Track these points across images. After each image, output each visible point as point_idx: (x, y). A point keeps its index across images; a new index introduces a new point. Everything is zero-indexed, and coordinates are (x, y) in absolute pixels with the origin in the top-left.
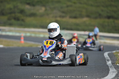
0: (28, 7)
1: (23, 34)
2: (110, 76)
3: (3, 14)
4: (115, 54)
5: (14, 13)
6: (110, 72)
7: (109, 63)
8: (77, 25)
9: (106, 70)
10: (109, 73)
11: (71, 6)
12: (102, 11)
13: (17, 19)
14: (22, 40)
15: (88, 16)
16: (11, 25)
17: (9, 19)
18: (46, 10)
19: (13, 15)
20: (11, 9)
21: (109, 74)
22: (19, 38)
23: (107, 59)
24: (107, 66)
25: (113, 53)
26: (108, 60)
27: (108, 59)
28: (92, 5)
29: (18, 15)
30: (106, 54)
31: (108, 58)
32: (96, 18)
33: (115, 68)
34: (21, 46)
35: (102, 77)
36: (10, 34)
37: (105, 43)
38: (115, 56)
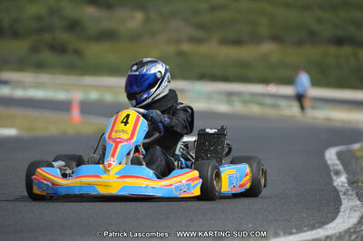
0: (91, 11)
1: (77, 96)
2: (343, 222)
3: (16, 35)
4: (359, 154)
5: (50, 29)
6: (342, 210)
7: (341, 181)
8: (244, 64)
9: (333, 204)
10: (339, 212)
11: (224, 7)
12: (319, 21)
13: (60, 49)
14: (76, 113)
15: (276, 38)
16: (40, 67)
17: (35, 49)
18: (147, 20)
19: (47, 37)
20: (39, 18)
21: (341, 214)
22: (64, 106)
23: (335, 170)
24: (335, 190)
25: (351, 152)
26: (338, 173)
27: (336, 167)
28: (287, 6)
29: (64, 37)
30: (331, 155)
31: (337, 165)
32: (299, 43)
33: (357, 195)
34: (71, 131)
35: (317, 225)
36: (39, 94)
37: (328, 119)
38: (357, 159)
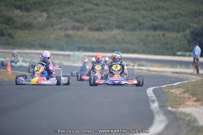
4: (165, 90)
7: (155, 106)
12: (144, 17)
13: (1, 33)
14: (9, 69)
15: (120, 27)
26: (153, 101)
27: (153, 98)
30: (150, 91)
31: (153, 97)
38: (164, 93)
